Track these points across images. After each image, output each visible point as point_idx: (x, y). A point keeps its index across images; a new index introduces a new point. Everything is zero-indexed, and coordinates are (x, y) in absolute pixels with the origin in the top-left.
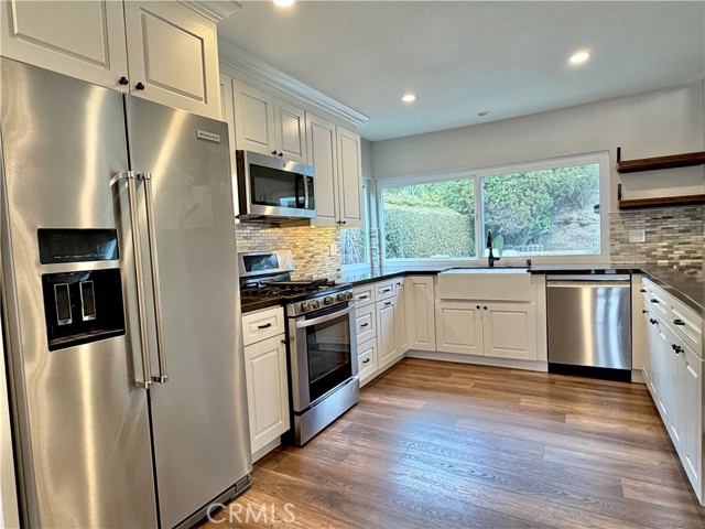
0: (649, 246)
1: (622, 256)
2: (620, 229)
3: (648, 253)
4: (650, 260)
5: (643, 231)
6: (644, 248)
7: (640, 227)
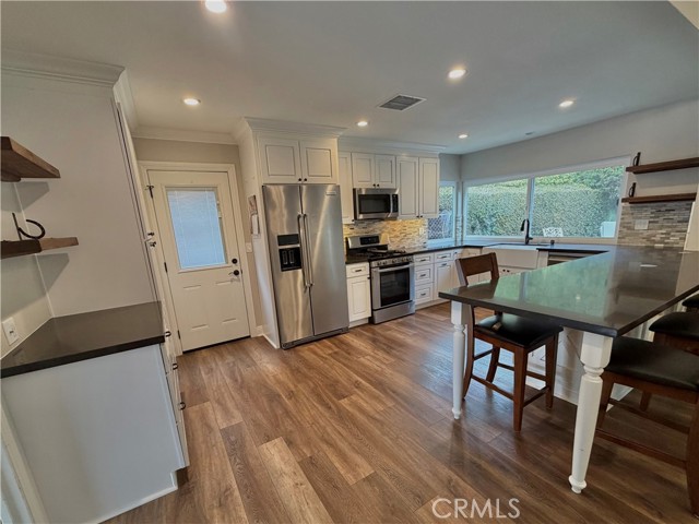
0: (650, 232)
1: (627, 240)
2: (628, 219)
3: (648, 239)
4: (649, 244)
5: (647, 221)
6: (646, 234)
7: (645, 217)
